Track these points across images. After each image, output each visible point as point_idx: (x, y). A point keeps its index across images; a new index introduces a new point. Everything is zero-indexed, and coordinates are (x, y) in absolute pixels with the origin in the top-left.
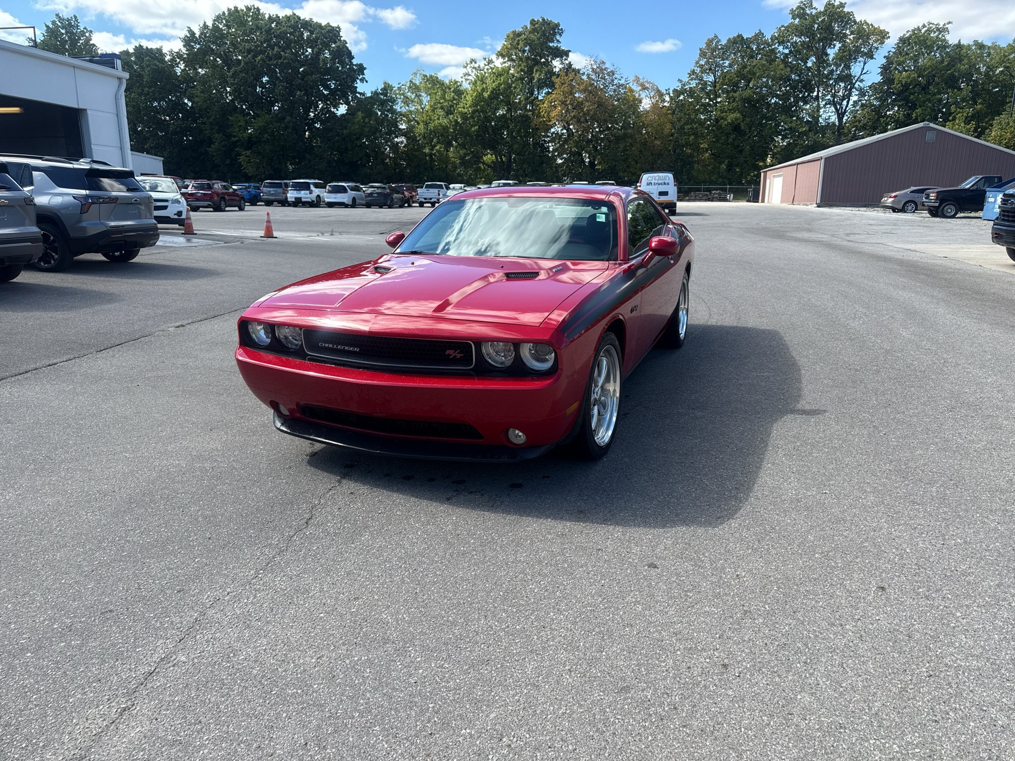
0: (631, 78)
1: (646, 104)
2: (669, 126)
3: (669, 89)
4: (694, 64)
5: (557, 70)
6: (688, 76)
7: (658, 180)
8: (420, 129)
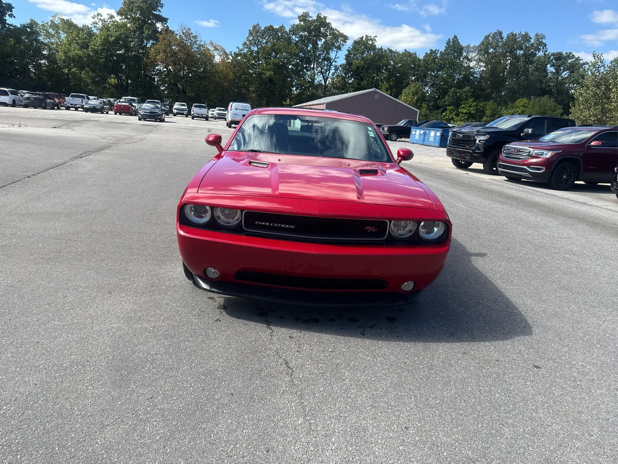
0: (208, 42)
2: (231, 74)
4: (246, 39)
5: (160, 30)
6: (242, 45)
7: (242, 107)
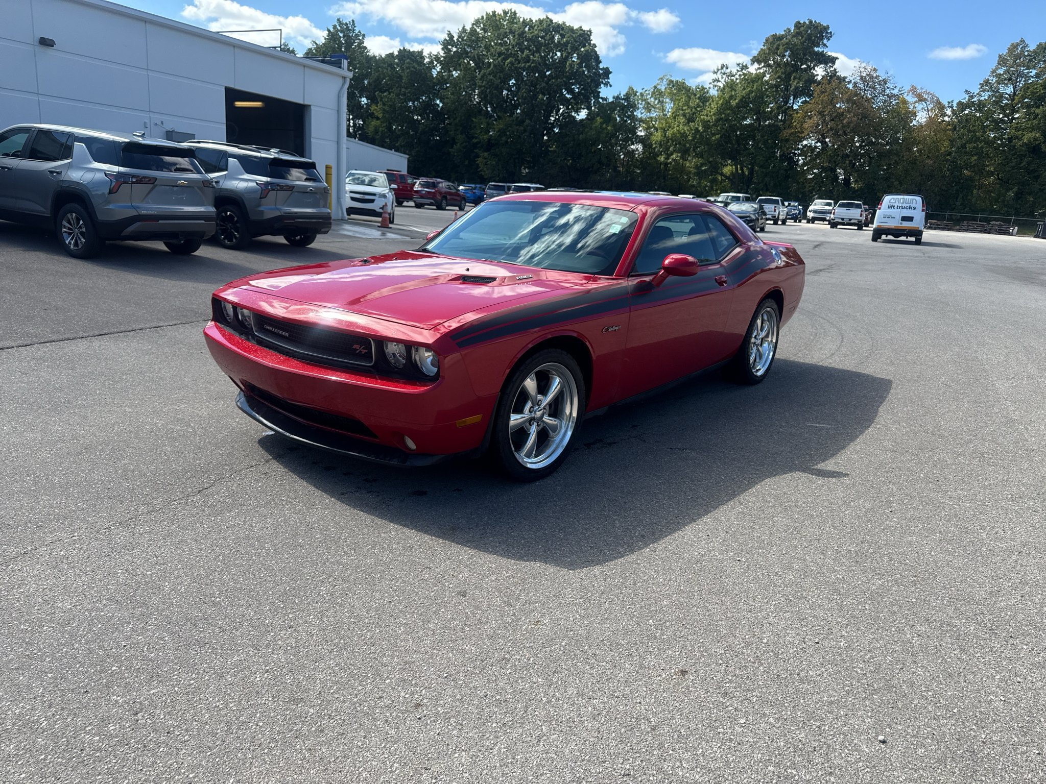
0: (907, 88)
1: (922, 117)
2: (946, 143)
3: (952, 101)
4: (989, 74)
5: (819, 78)
6: (980, 87)
7: (902, 203)
8: (657, 137)
